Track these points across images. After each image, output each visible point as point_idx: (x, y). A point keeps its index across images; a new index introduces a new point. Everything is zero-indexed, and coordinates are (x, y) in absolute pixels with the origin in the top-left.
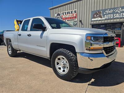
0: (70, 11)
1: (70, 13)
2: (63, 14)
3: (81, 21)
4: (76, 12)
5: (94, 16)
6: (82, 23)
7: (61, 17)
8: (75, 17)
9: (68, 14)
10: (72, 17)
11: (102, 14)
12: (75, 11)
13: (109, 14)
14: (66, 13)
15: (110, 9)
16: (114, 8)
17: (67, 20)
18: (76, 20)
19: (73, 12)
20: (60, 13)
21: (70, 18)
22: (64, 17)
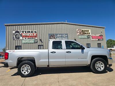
0: (30, 31)
1: (31, 32)
2: (23, 32)
3: (41, 40)
4: (36, 33)
5: (50, 37)
6: (42, 41)
7: (20, 35)
8: (36, 36)
9: (28, 32)
10: (33, 36)
11: (55, 37)
12: (35, 31)
13: (59, 37)
14: (26, 31)
15: (60, 34)
16: (62, 34)
17: (27, 38)
18: (37, 38)
19: (33, 32)
20: (19, 31)
21: (31, 36)
22: (23, 35)
